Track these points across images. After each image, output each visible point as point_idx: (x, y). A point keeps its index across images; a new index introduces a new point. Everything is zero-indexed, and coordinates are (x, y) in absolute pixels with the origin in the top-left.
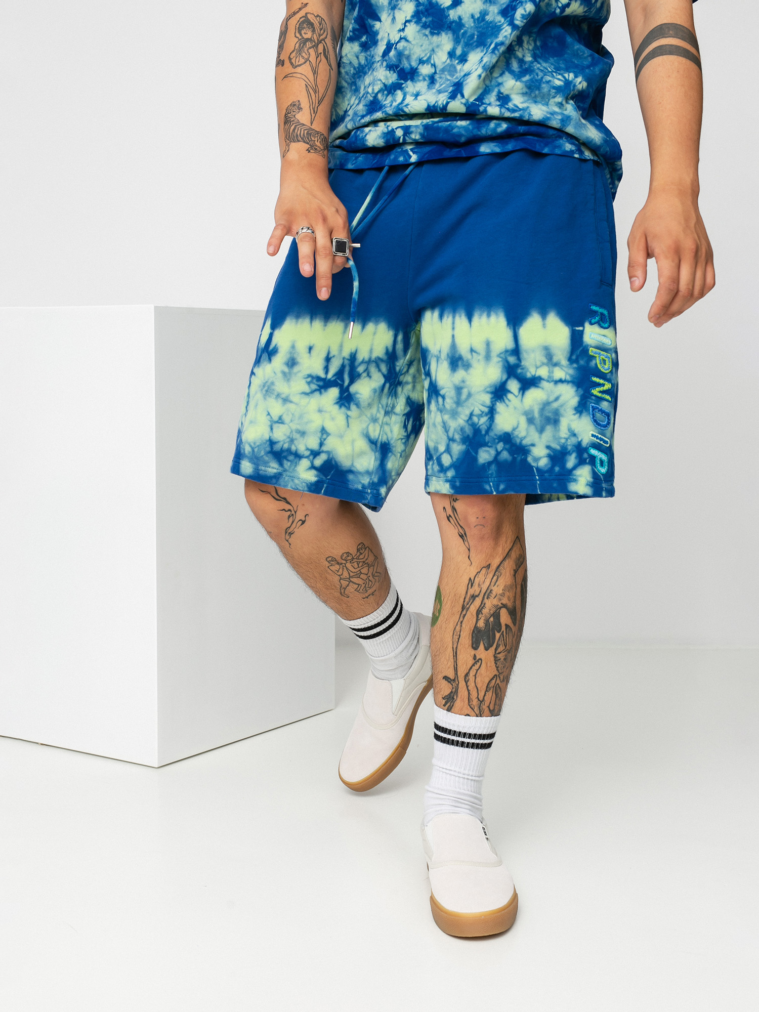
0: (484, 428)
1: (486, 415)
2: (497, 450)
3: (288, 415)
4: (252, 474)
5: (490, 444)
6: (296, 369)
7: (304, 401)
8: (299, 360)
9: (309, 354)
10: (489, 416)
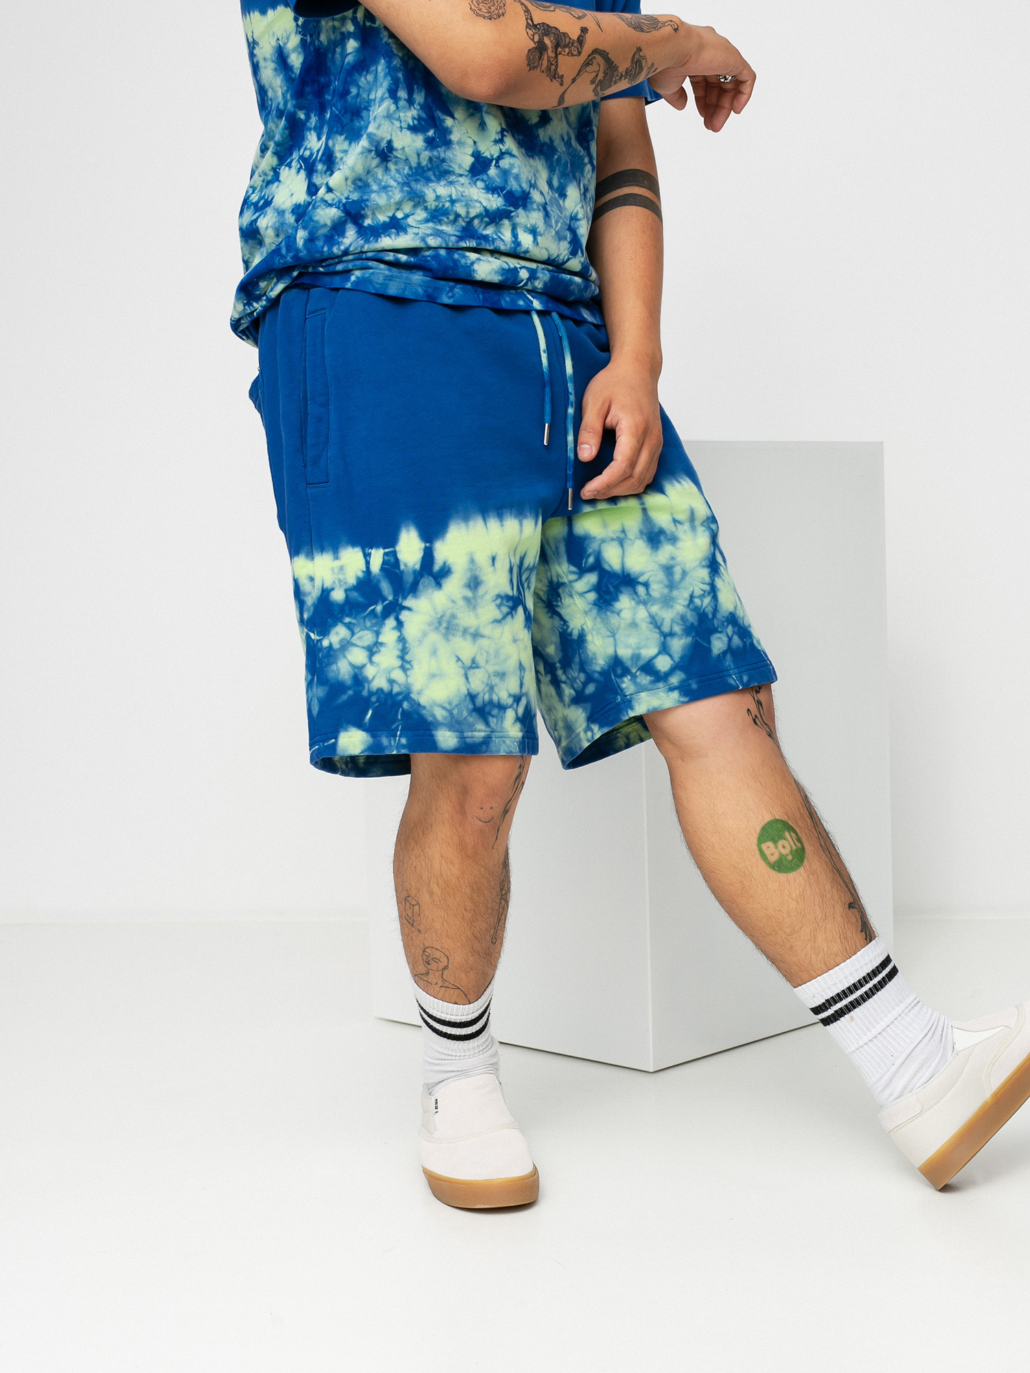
0: (709, 610)
1: (709, 593)
2: (728, 636)
3: (481, 654)
4: (458, 745)
5: (720, 629)
6: (481, 590)
7: (496, 631)
8: (483, 578)
9: (492, 568)
10: (712, 595)
